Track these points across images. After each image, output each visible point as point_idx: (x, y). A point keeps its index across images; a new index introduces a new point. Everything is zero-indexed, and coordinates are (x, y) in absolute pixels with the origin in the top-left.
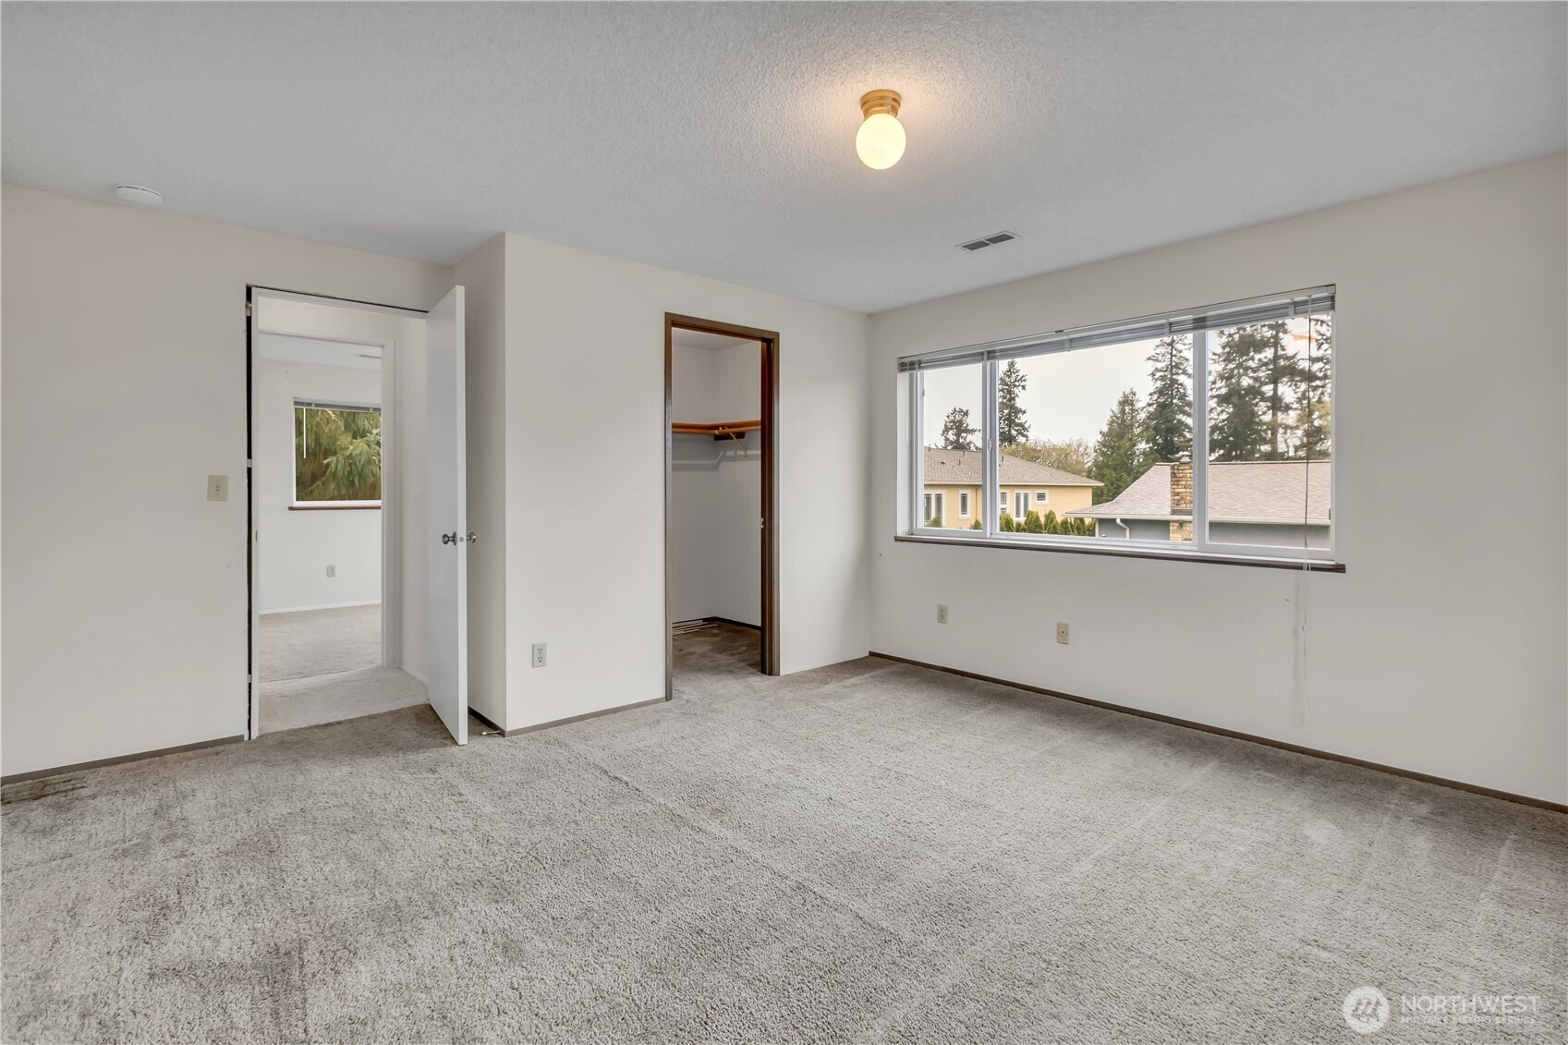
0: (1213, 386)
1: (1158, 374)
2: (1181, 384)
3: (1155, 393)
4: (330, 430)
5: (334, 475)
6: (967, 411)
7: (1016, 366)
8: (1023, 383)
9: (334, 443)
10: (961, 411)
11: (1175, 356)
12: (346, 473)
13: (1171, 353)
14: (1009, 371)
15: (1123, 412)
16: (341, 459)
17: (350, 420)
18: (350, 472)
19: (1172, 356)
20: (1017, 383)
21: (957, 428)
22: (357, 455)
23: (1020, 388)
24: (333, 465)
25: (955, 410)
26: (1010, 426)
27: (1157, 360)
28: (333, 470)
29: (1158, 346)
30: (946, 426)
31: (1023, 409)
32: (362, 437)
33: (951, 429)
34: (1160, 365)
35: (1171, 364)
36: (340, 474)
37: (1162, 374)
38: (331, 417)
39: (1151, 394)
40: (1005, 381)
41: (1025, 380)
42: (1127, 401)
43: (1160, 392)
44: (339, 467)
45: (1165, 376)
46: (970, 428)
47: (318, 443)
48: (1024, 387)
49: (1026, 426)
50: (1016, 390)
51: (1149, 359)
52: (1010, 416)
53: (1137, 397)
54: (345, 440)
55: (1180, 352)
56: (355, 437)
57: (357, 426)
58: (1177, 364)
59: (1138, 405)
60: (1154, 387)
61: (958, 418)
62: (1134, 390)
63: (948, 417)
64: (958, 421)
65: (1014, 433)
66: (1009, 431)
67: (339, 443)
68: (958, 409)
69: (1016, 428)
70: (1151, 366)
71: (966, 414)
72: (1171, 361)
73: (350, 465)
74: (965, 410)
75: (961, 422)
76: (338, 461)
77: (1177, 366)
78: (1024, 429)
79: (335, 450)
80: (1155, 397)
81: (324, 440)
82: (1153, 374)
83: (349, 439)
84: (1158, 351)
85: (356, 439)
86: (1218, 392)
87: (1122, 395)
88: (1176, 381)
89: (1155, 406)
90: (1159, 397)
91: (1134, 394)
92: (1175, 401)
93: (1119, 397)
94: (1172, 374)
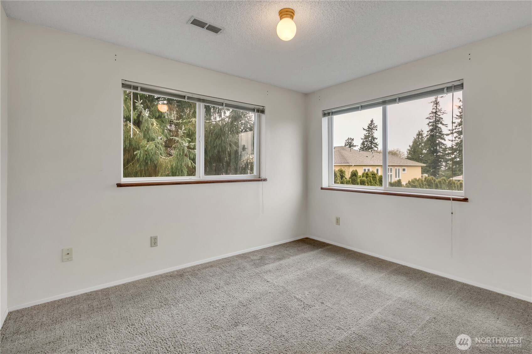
0: (456, 128)
1: (430, 124)
2: (440, 128)
3: (429, 131)
4: (136, 138)
5: (138, 160)
6: (353, 139)
7: (374, 122)
8: (376, 128)
9: (138, 145)
10: (351, 139)
11: (437, 117)
12: (144, 159)
13: (436, 116)
14: (371, 124)
15: (419, 138)
16: (142, 152)
17: (146, 133)
18: (146, 158)
19: (436, 117)
20: (374, 128)
21: (349, 145)
22: (150, 150)
23: (375, 130)
24: (138, 155)
25: (349, 138)
26: (371, 144)
27: (430, 119)
28: (138, 157)
29: (430, 114)
30: (345, 144)
31: (376, 138)
32: (152, 141)
33: (347, 145)
34: (431, 121)
35: (435, 120)
36: (141, 159)
37: (432, 124)
38: (137, 132)
39: (428, 132)
40: (370, 127)
41: (377, 127)
42: (420, 134)
43: (432, 131)
44: (141, 156)
45: (434, 125)
46: (354, 145)
47: (131, 144)
48: (376, 130)
49: (377, 144)
50: (374, 131)
51: (427, 118)
52: (372, 140)
53: (423, 132)
54: (144, 142)
55: (439, 115)
56: (148, 141)
57: (150, 136)
58: (438, 120)
59: (424, 135)
60: (429, 129)
61: (350, 141)
62: (422, 130)
63: (346, 141)
64: (350, 143)
65: (372, 146)
66: (371, 146)
67: (141, 144)
68: (350, 138)
69: (374, 145)
70: (428, 121)
71: (353, 140)
72: (436, 119)
73: (146, 155)
74: (352, 139)
75: (351, 143)
76: (140, 152)
77: (438, 121)
78: (377, 145)
79: (139, 147)
80: (429, 132)
81: (133, 143)
82: (428, 124)
83: (146, 142)
84: (431, 115)
85: (149, 142)
86: (458, 130)
87: (418, 132)
88: (437, 127)
89: (429, 136)
90: (431, 133)
91: (422, 131)
92: (437, 134)
93: (417, 132)
94: (436, 124)
